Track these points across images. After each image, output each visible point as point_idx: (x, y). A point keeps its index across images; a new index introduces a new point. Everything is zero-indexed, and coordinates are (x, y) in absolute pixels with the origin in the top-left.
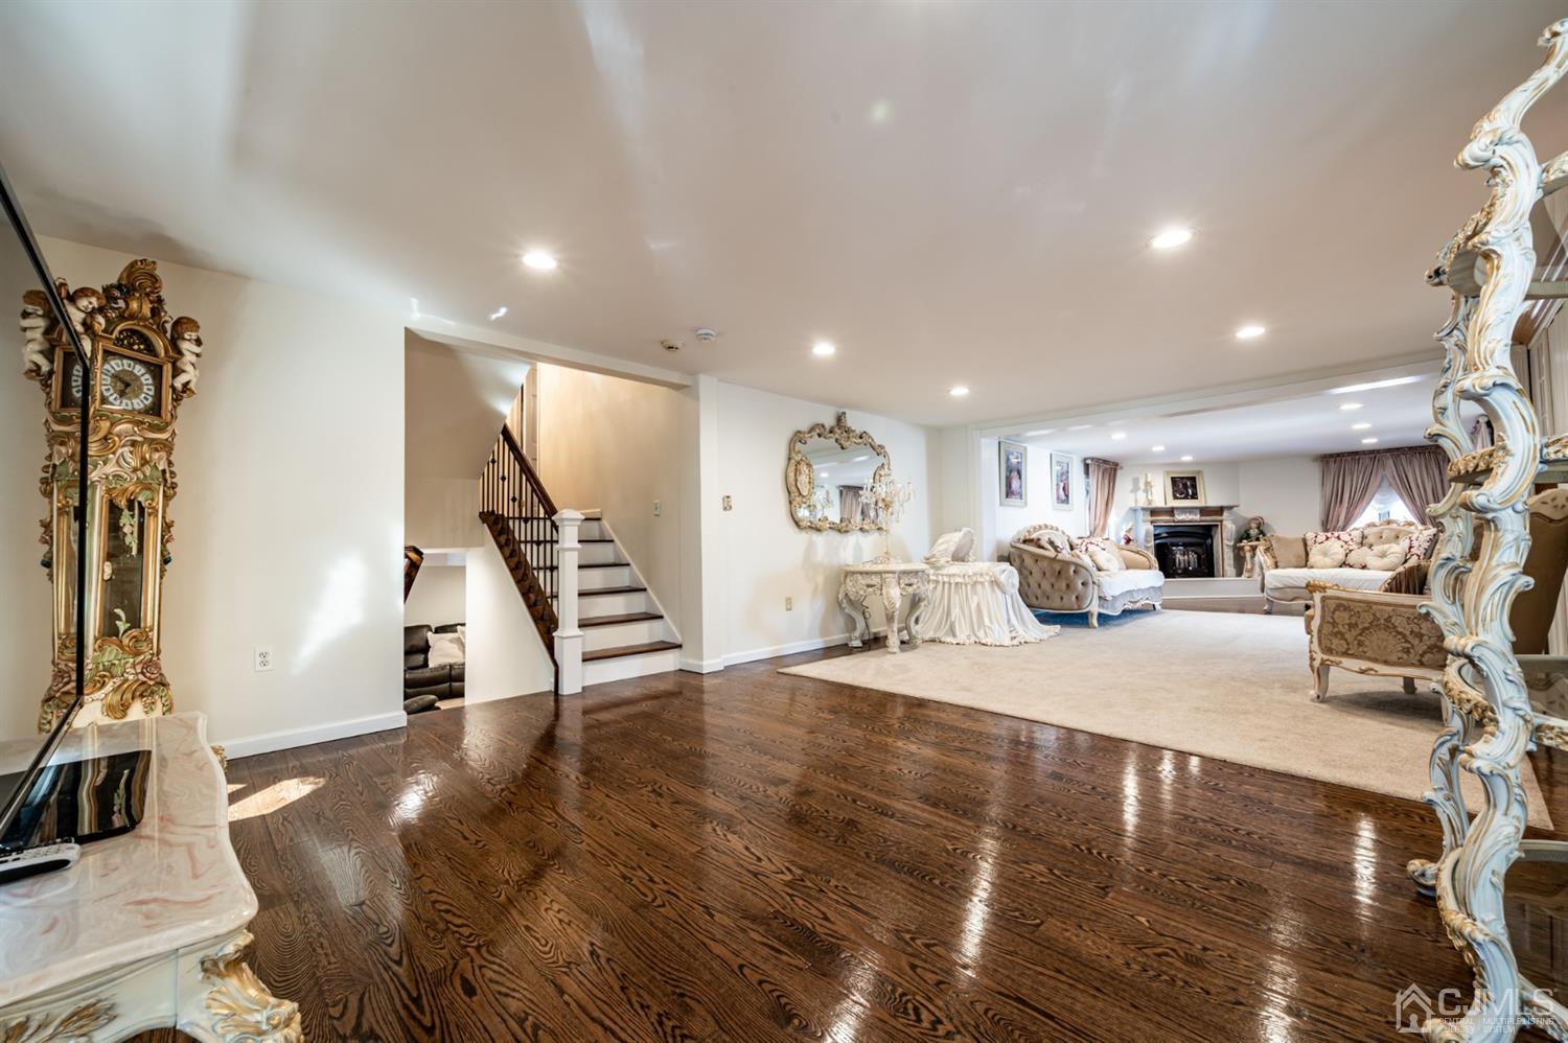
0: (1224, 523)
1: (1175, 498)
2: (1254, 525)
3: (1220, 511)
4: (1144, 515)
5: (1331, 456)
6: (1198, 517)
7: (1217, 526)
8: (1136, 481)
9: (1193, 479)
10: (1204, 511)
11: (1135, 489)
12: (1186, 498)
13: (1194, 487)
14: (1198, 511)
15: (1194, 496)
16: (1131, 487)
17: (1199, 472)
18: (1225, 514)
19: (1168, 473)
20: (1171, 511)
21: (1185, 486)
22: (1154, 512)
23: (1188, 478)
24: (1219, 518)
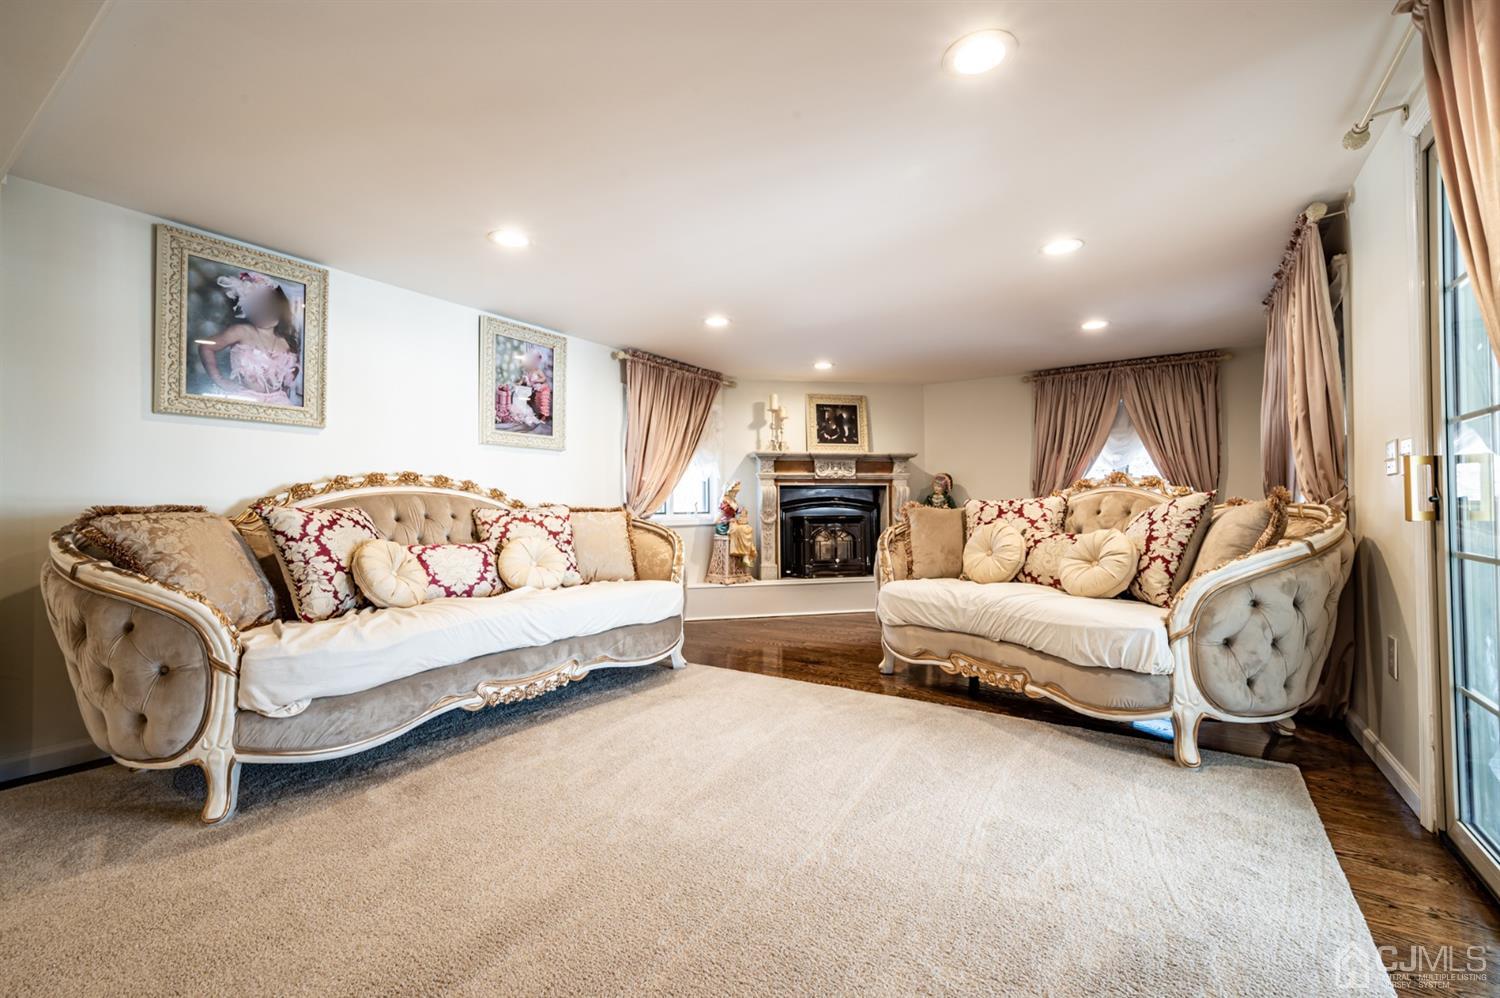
0: (895, 483)
1: (822, 439)
2: (938, 489)
3: (888, 463)
4: (763, 467)
5: (1048, 372)
6: (851, 473)
7: (885, 487)
8: (759, 409)
9: (852, 410)
10: (863, 463)
11: (758, 424)
12: (839, 441)
13: (853, 422)
14: (853, 463)
15: (853, 438)
16: (749, 419)
17: (861, 398)
18: (897, 469)
19: (811, 397)
20: (809, 462)
21: (837, 420)
22: (780, 462)
23: (843, 407)
24: (886, 475)
